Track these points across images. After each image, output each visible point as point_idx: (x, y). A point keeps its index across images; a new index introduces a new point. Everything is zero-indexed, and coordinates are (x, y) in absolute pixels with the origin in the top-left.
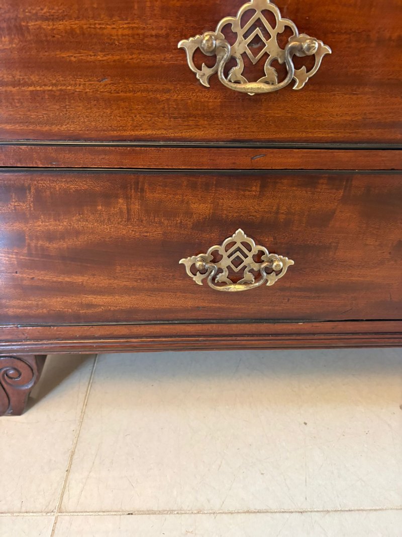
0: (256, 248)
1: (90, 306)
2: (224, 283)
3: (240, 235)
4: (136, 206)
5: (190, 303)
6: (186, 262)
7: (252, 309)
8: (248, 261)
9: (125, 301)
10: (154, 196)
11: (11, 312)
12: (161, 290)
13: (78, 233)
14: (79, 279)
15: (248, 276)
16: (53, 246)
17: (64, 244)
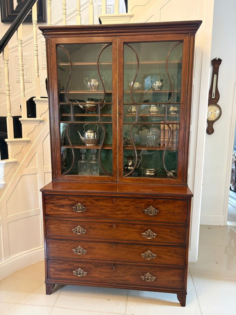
0: (82, 271)
1: (62, 277)
2: (78, 275)
3: (80, 269)
4: (68, 264)
5: (75, 278)
6: (74, 272)
7: (82, 279)
8: (81, 272)
9: (66, 277)
10: (70, 263)
11: (52, 277)
12: (70, 275)
13: (61, 267)
14: (61, 273)
15: (81, 274)
16: (58, 269)
17: (60, 268)
